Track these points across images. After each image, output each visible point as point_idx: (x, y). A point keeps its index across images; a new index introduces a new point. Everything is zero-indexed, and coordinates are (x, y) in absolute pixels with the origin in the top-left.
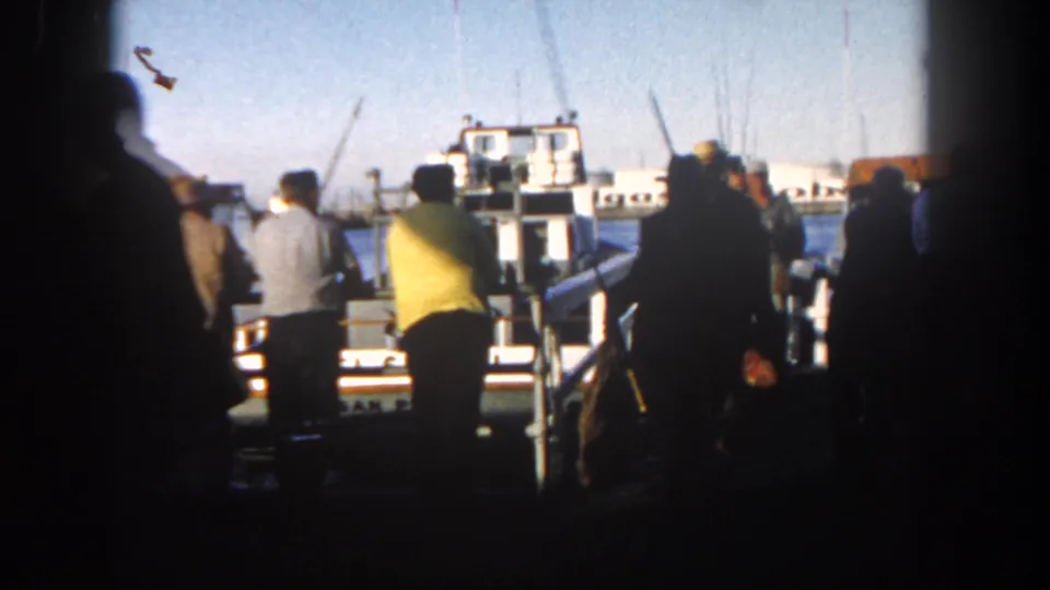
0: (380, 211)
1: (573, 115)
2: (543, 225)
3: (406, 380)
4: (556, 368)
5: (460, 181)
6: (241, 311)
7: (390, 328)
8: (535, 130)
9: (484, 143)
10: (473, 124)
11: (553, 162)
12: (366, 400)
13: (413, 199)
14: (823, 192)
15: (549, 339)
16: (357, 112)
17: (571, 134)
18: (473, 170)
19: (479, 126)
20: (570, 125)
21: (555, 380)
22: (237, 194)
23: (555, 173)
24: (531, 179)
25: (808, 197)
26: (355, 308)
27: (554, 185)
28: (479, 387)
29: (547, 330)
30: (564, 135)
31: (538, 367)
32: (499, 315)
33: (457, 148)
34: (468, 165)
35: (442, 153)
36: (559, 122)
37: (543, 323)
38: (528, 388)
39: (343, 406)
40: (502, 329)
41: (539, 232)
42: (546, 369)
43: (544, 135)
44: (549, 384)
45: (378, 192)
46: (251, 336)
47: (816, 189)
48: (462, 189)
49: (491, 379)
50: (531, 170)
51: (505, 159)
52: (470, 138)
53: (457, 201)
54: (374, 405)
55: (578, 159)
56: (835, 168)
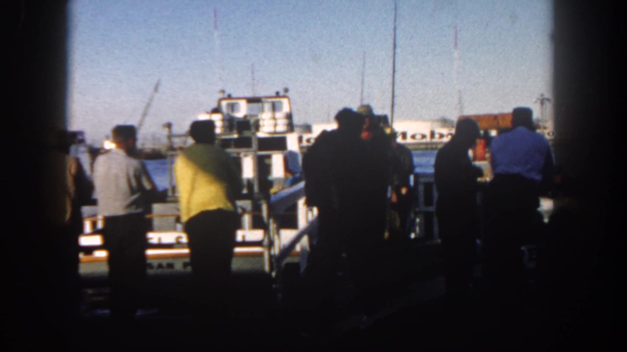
0: (172, 148)
1: (286, 90)
2: (269, 157)
3: (186, 251)
4: (277, 243)
5: (218, 131)
6: (86, 210)
7: (178, 220)
8: (263, 100)
9: (232, 107)
10: (226, 95)
11: (274, 118)
12: (164, 262)
13: (190, 141)
14: (437, 136)
15: (272, 226)
16: (156, 89)
17: (285, 101)
18: (227, 124)
19: (229, 97)
20: (284, 97)
21: (276, 251)
22: (80, 137)
23: (275, 125)
24: (261, 129)
25: (428, 139)
26: (157, 208)
27: (275, 133)
28: (231, 254)
29: (271, 221)
30: (281, 103)
31: (266, 242)
32: (244, 211)
33: (216, 111)
34: (223, 120)
35: (207, 113)
36: (278, 95)
37: (269, 216)
38: (261, 255)
39: (151, 266)
40: (247, 219)
41: (267, 161)
42: (271, 244)
43: (268, 102)
44: (272, 252)
45: (170, 137)
46: (94, 224)
47: (432, 134)
48: (219, 135)
49: (238, 250)
50: (261, 123)
51: (245, 117)
52: (224, 103)
53: (217, 142)
54: (170, 266)
55: (289, 117)
56: (445, 122)
